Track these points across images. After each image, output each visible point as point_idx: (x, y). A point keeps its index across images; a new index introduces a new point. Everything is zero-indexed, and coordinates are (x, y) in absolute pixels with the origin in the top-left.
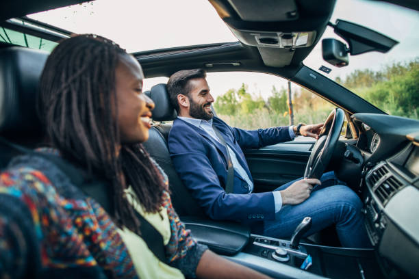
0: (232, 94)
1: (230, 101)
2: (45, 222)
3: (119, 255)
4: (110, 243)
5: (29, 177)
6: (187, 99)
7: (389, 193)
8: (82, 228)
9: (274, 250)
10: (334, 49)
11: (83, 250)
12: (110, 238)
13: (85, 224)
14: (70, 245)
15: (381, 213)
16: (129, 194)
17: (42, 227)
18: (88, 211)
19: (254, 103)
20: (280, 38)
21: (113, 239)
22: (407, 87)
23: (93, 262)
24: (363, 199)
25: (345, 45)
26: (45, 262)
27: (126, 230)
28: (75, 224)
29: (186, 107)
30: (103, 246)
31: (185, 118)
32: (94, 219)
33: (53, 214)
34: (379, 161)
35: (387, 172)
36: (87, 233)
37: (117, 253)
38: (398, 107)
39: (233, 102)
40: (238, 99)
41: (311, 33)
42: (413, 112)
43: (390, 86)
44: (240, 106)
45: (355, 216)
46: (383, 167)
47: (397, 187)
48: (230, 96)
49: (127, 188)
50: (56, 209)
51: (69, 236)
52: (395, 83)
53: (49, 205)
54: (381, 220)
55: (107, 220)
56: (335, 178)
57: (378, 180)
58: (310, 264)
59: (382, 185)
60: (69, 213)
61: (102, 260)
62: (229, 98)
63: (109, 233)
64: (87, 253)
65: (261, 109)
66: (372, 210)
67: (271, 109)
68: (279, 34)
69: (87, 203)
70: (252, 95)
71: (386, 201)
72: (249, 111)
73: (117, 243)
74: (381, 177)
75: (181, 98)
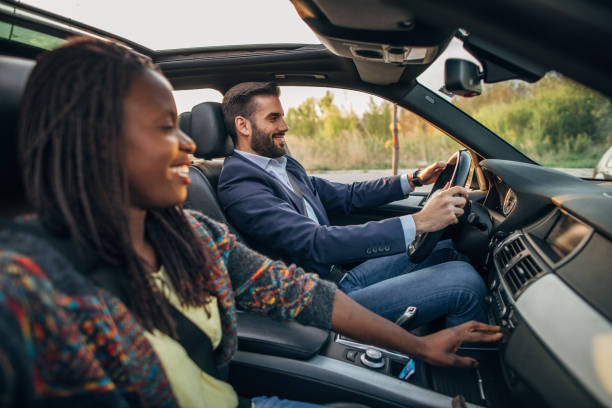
0: (311, 106)
1: (308, 116)
2: (39, 334)
3: (148, 371)
4: (135, 354)
5: (13, 269)
6: (248, 125)
7: (524, 282)
8: (93, 336)
9: (364, 351)
10: (462, 75)
11: (96, 370)
12: (134, 348)
13: (97, 330)
14: (76, 363)
15: (510, 307)
16: (159, 279)
17: (35, 340)
18: (101, 311)
19: (342, 120)
20: (386, 52)
21: (139, 348)
22: (558, 108)
23: (110, 386)
24: (487, 282)
25: (478, 68)
26: (40, 389)
27: (157, 332)
28: (83, 331)
29: (247, 136)
30: (125, 359)
31: (246, 152)
32: (111, 321)
33: (51, 322)
34: (513, 231)
35: (523, 249)
36: (101, 343)
37: (146, 367)
38: (544, 136)
39: (311, 119)
40: (319, 113)
41: (431, 49)
42: (564, 143)
43: (536, 105)
44: (322, 123)
45: (475, 307)
46: (518, 240)
47: (534, 274)
48: (308, 108)
49: (157, 270)
50: (54, 314)
51: (74, 352)
52: (543, 100)
53: (45, 309)
54: (510, 316)
55: (129, 321)
56: (451, 248)
57: (510, 258)
58: (412, 372)
59: (514, 268)
60: (74, 315)
61: (123, 378)
62: (306, 112)
63: (133, 340)
64: (101, 372)
65: (351, 132)
66: (499, 299)
67: (366, 130)
68: (384, 47)
69: (99, 299)
70: (340, 109)
71: (518, 293)
72: (336, 132)
73: (144, 353)
74: (514, 255)
75: (240, 122)
